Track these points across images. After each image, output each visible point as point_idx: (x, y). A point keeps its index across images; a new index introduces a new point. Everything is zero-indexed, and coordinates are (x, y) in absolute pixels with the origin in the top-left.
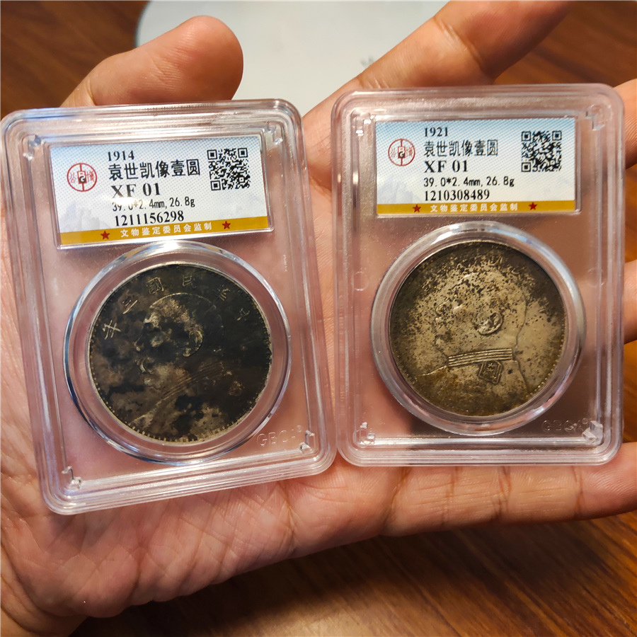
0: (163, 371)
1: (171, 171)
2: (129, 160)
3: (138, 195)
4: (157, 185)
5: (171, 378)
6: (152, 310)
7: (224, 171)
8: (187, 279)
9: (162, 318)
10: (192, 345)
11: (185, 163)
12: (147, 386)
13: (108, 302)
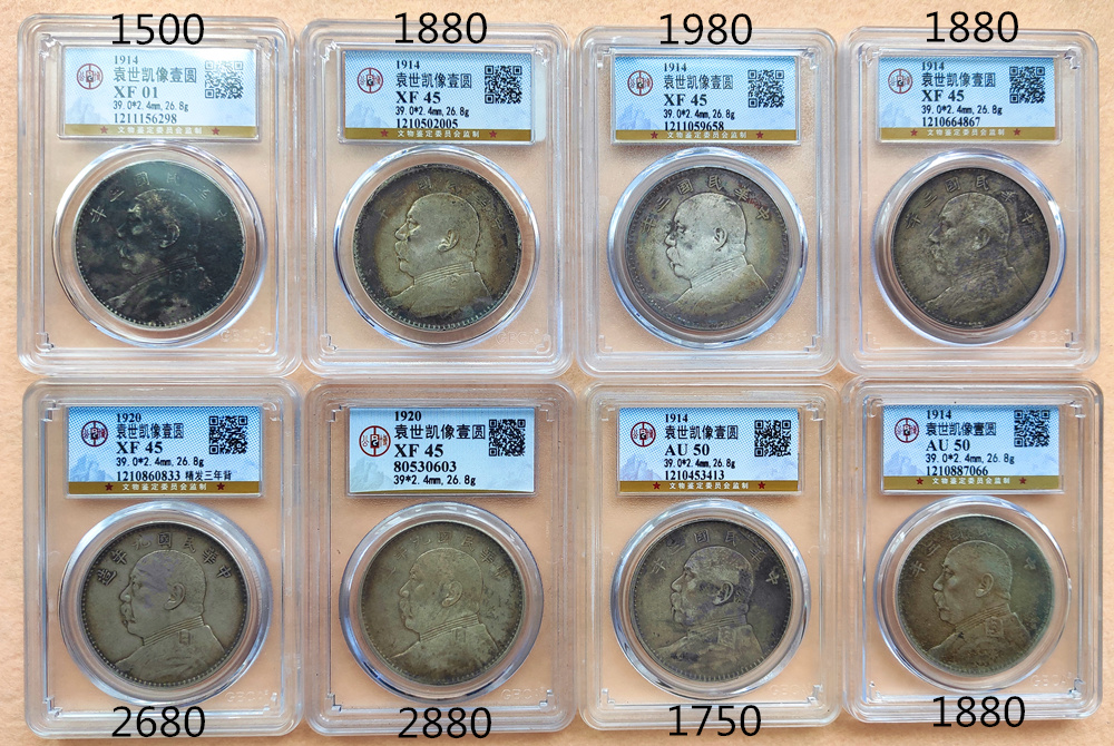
0: (140, 258)
1: (169, 77)
2: (133, 64)
3: (138, 96)
4: (155, 88)
5: (147, 265)
6: (137, 201)
7: (219, 81)
8: (172, 177)
9: (144, 211)
10: (169, 238)
11: (183, 71)
12: (124, 270)
13: (98, 189)
